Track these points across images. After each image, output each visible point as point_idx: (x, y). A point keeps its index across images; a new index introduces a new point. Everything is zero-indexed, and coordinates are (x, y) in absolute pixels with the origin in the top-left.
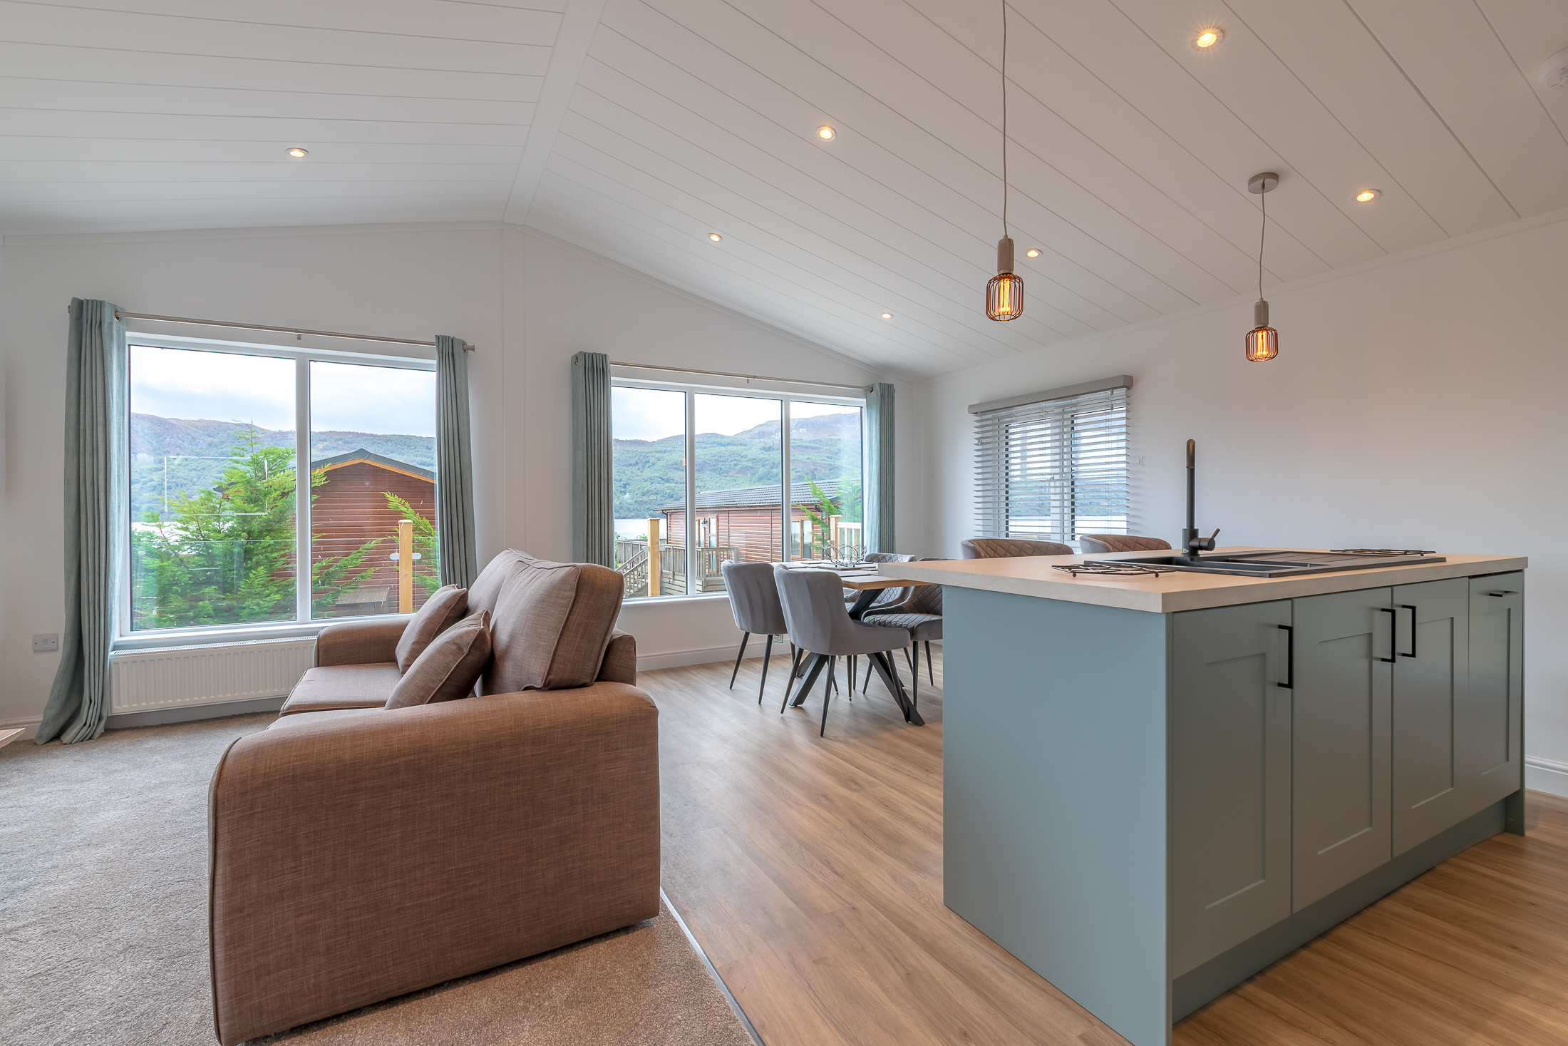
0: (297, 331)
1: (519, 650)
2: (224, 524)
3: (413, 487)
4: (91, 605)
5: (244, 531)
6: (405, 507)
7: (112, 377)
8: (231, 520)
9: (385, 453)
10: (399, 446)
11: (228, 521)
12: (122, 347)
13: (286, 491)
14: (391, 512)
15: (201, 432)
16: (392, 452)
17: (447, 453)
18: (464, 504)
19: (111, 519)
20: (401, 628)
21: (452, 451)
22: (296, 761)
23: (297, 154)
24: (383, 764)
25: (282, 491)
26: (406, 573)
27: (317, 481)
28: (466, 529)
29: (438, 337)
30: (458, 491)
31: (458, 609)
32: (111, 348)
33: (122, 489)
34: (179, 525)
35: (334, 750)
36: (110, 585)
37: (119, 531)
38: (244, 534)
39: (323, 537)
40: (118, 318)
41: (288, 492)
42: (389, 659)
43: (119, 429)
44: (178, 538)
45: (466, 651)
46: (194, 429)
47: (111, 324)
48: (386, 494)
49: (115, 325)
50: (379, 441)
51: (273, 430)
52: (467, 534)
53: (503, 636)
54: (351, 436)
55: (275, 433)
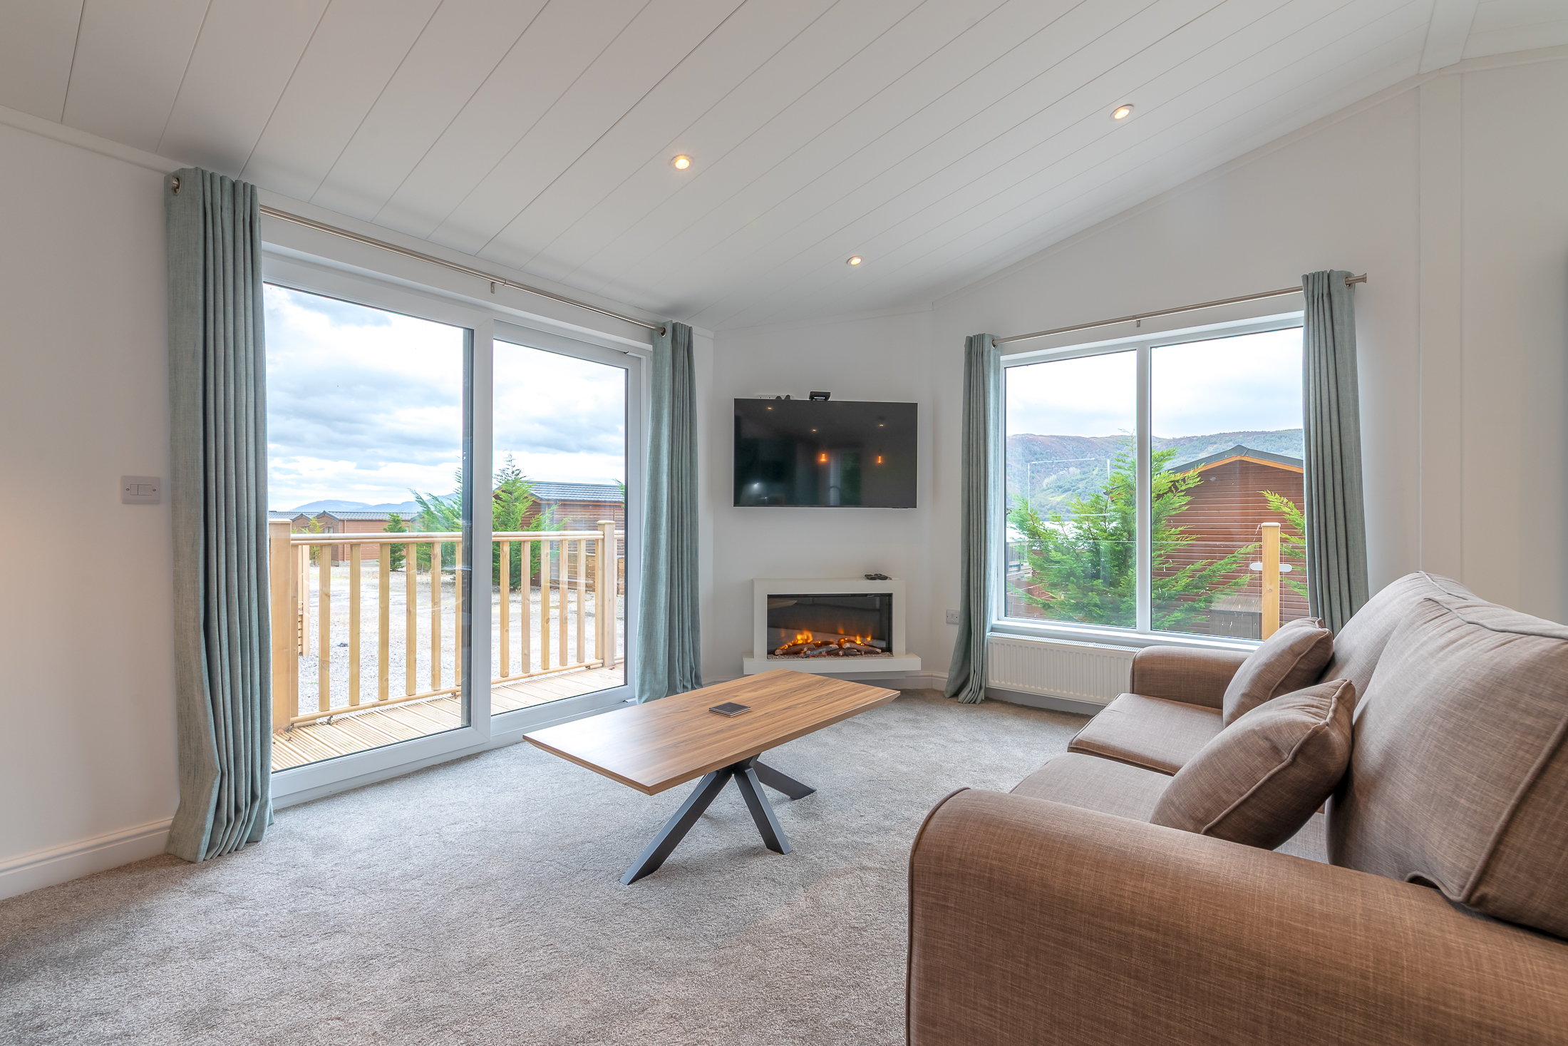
0: (1134, 317)
2: (1109, 524)
4: (976, 591)
5: (1125, 531)
6: (1288, 507)
7: (989, 397)
8: (1115, 520)
9: (1278, 450)
10: (1295, 442)
11: (1112, 521)
12: (997, 371)
13: (1161, 493)
14: (1263, 514)
15: (1112, 446)
16: (1286, 449)
17: (1319, 431)
18: (1347, 501)
19: (988, 519)
20: (1235, 666)
21: (1327, 429)
22: (995, 859)
23: (1122, 113)
24: (1107, 924)
25: (1157, 493)
26: (1271, 587)
27: (1191, 482)
28: (1350, 537)
29: (1306, 278)
30: (1336, 483)
32: (989, 372)
33: (997, 493)
34: (1076, 524)
35: (1042, 865)
36: (987, 576)
37: (994, 529)
38: (1125, 534)
39: (1197, 539)
40: (994, 346)
41: (1163, 494)
42: (1213, 704)
43: (995, 441)
44: (1074, 535)
45: (1288, 757)
46: (1107, 444)
47: (989, 351)
48: (1265, 493)
49: (992, 352)
50: (1272, 438)
51: (1168, 438)
52: (1350, 543)
54: (1241, 436)
55: (1170, 441)
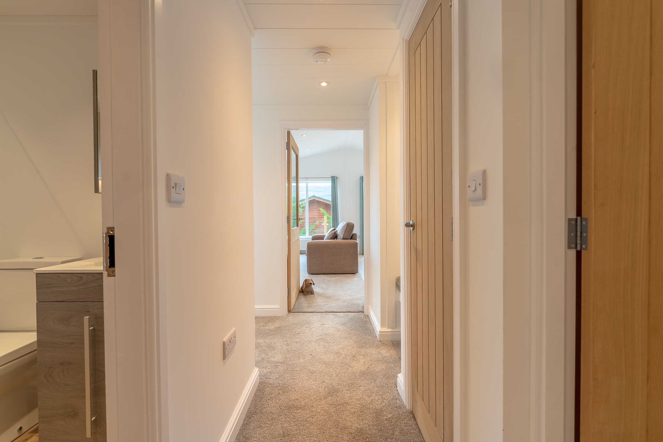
1: (340, 234)
3: (326, 206)
6: (325, 212)
14: (322, 214)
26: (326, 226)
29: (331, 176)
31: (335, 230)
45: (334, 234)
48: (321, 208)
53: (338, 233)
